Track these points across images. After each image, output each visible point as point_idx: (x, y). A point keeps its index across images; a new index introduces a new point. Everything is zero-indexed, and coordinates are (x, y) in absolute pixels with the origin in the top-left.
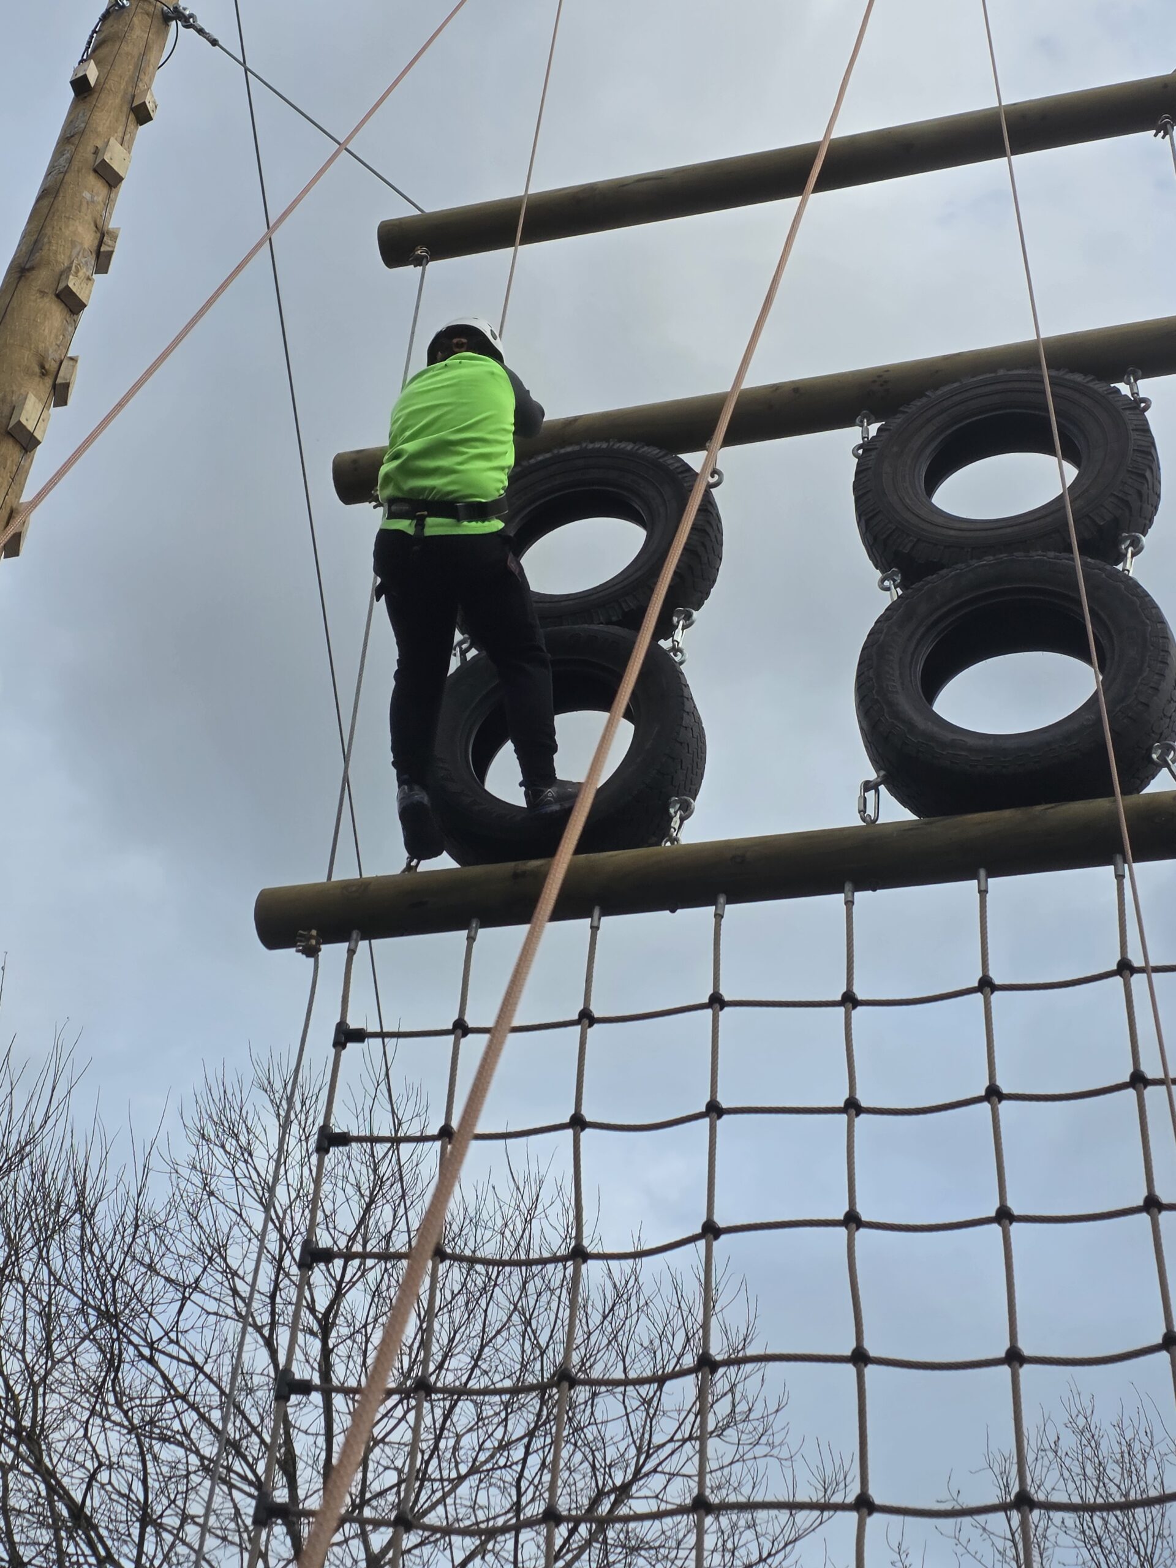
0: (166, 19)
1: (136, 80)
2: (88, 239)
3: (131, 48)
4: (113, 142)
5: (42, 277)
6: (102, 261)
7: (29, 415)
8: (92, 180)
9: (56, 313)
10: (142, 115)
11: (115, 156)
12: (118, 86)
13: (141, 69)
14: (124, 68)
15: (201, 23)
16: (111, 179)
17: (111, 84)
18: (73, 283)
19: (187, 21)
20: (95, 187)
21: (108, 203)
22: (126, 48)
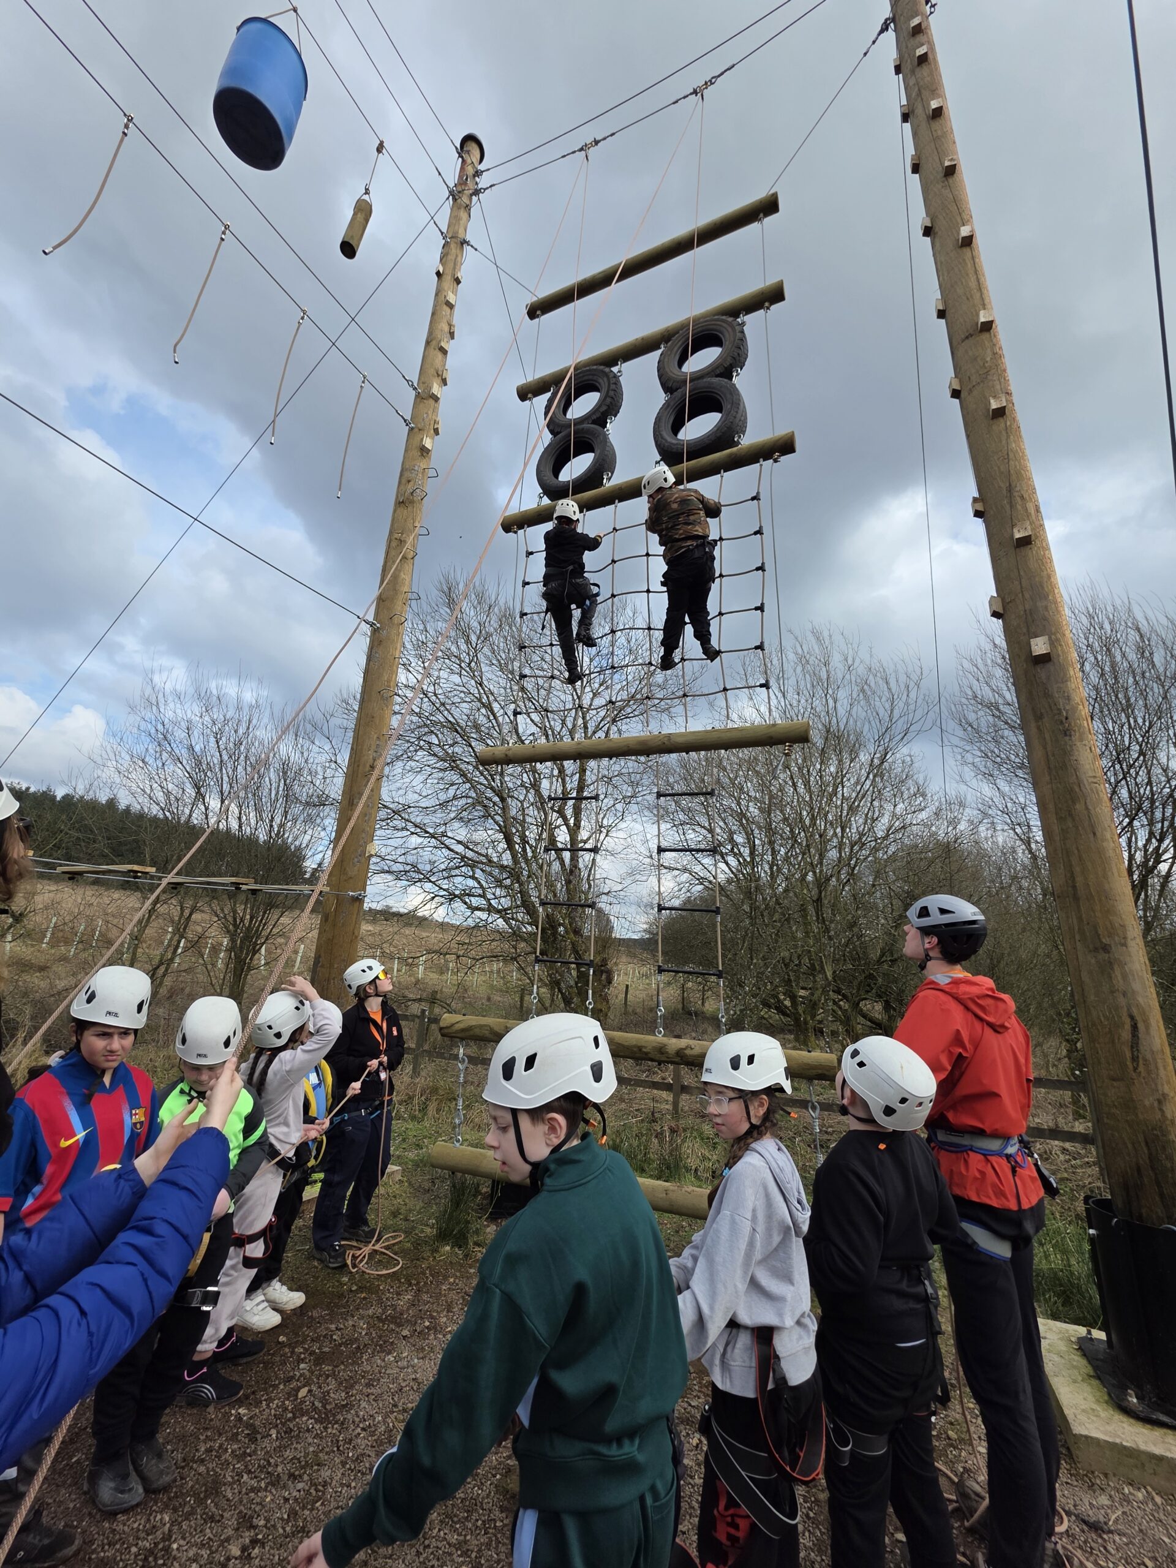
0: (462, 244)
1: (454, 268)
2: (446, 328)
3: (451, 257)
4: (450, 293)
5: (434, 343)
6: (452, 335)
7: (436, 389)
8: (445, 308)
9: (440, 355)
10: (458, 281)
11: (451, 298)
12: (449, 271)
13: (456, 265)
14: (451, 265)
15: (472, 243)
16: (451, 306)
17: (447, 271)
18: (443, 344)
19: (468, 243)
20: (447, 309)
21: (451, 315)
22: (450, 257)
